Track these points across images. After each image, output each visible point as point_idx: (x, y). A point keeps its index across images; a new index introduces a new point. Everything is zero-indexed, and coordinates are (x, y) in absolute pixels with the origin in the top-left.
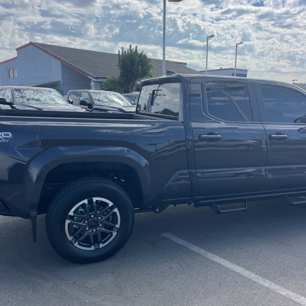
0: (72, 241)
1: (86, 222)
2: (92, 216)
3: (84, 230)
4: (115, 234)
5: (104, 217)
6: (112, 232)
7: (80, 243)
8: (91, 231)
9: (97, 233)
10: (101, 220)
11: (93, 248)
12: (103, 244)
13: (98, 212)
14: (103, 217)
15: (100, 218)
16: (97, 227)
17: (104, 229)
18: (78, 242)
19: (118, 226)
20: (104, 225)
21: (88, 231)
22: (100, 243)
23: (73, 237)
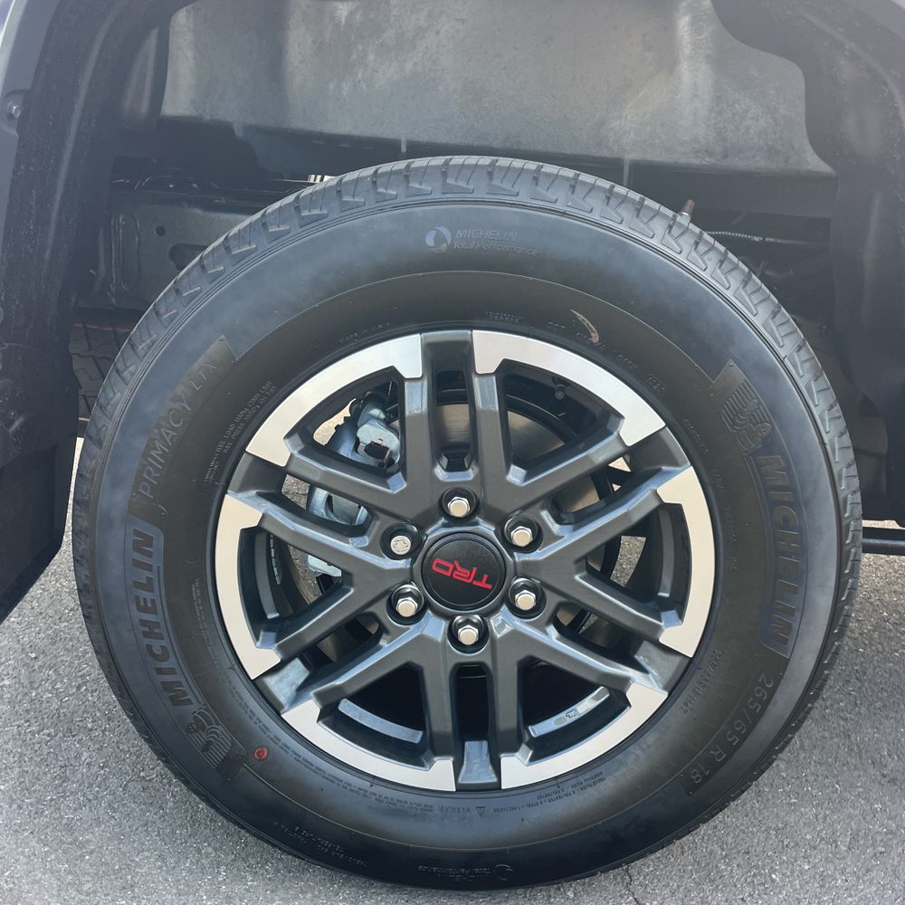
0: (271, 682)
1: (401, 544)
2: (459, 507)
3: (380, 609)
4: (645, 695)
5: (565, 538)
6: (625, 681)
7: (347, 708)
8: (434, 628)
9: (488, 661)
10: (538, 555)
11: (439, 775)
12: (534, 759)
13: (516, 475)
14: (555, 528)
15: (522, 536)
16: (495, 610)
17: (552, 637)
18: (319, 696)
19: (683, 634)
20: (552, 600)
21: (412, 632)
22: (513, 749)
23: (281, 649)
